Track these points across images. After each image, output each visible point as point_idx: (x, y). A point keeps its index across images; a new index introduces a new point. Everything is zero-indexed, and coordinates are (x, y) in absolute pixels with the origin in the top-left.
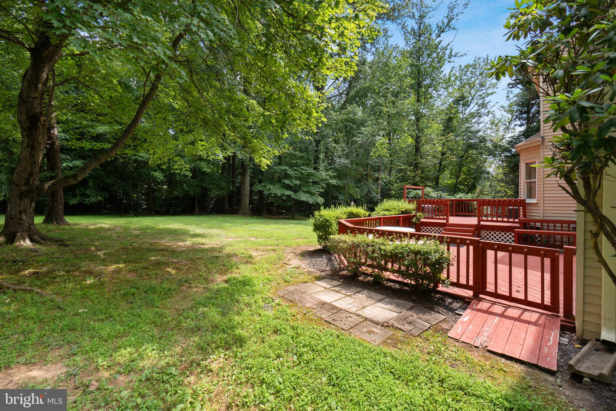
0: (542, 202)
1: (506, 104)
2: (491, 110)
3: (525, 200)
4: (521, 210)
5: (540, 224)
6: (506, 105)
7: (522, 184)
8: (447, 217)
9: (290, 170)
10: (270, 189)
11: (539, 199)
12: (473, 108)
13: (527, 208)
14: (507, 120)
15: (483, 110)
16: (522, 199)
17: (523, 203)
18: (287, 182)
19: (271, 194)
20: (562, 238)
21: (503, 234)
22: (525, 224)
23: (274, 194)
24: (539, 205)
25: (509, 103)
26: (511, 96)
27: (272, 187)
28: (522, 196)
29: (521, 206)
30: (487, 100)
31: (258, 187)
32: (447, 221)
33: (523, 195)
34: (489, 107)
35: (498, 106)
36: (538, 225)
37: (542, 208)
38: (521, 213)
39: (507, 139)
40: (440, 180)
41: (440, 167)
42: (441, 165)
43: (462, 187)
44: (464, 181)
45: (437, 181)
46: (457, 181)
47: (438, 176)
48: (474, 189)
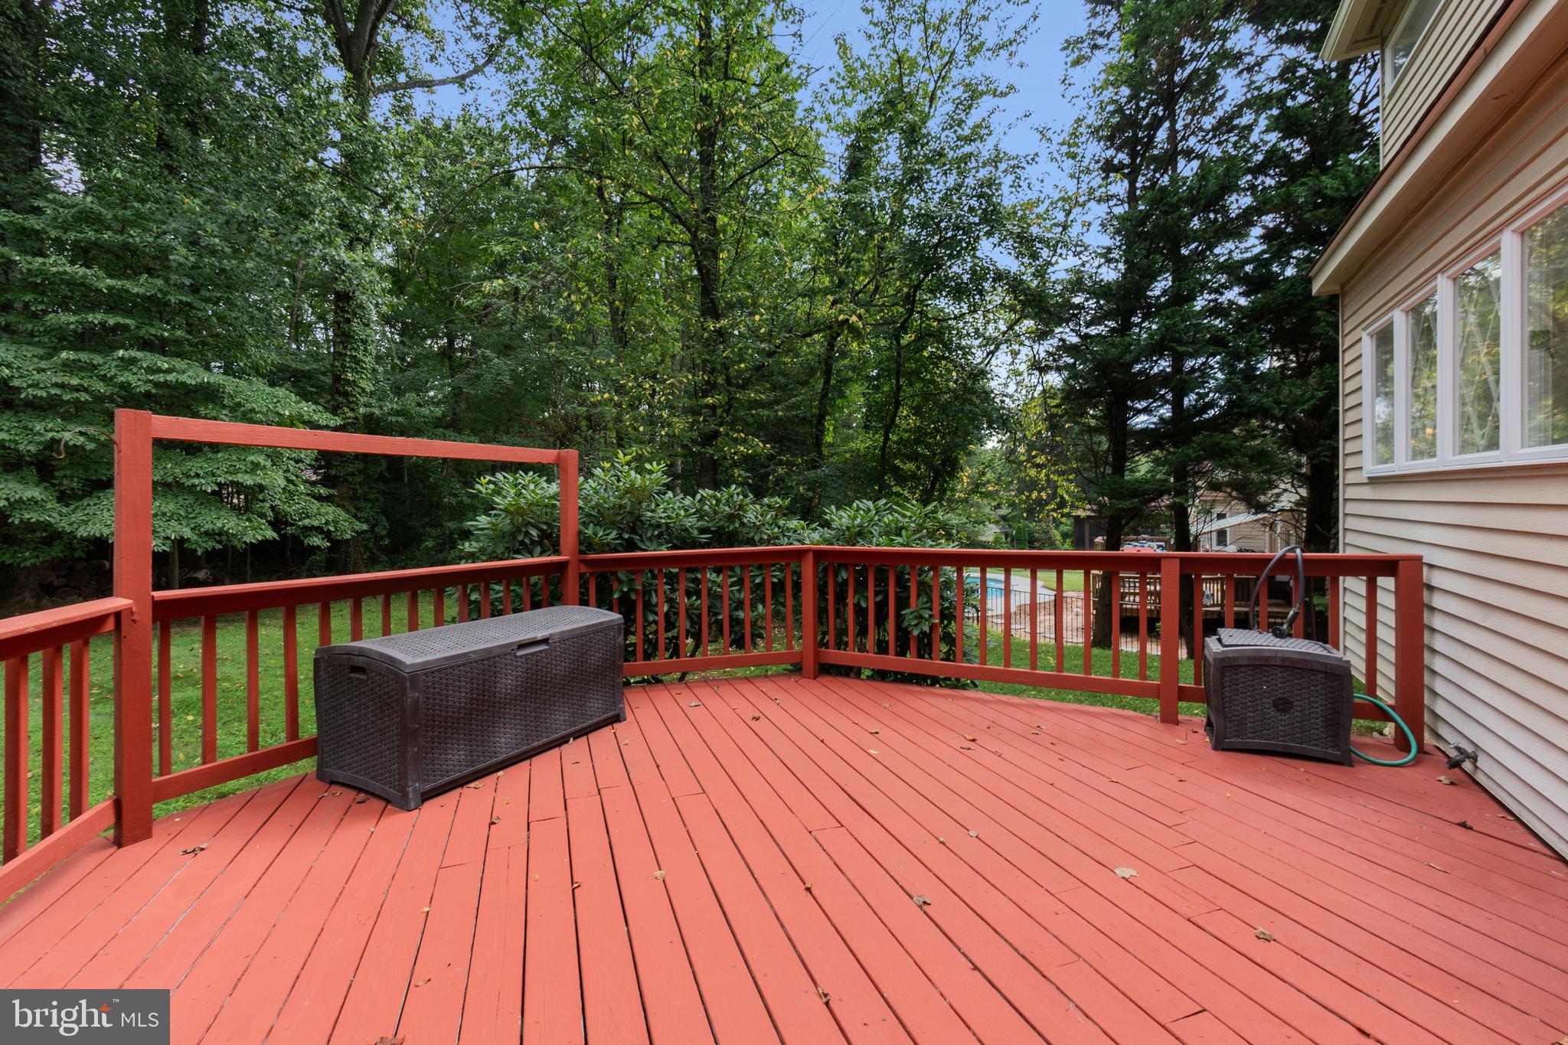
40: (829, 439)
41: (827, 382)
42: (828, 373)
43: (910, 466)
44: (918, 442)
45: (818, 442)
46: (887, 439)
47: (821, 417)
48: (952, 475)
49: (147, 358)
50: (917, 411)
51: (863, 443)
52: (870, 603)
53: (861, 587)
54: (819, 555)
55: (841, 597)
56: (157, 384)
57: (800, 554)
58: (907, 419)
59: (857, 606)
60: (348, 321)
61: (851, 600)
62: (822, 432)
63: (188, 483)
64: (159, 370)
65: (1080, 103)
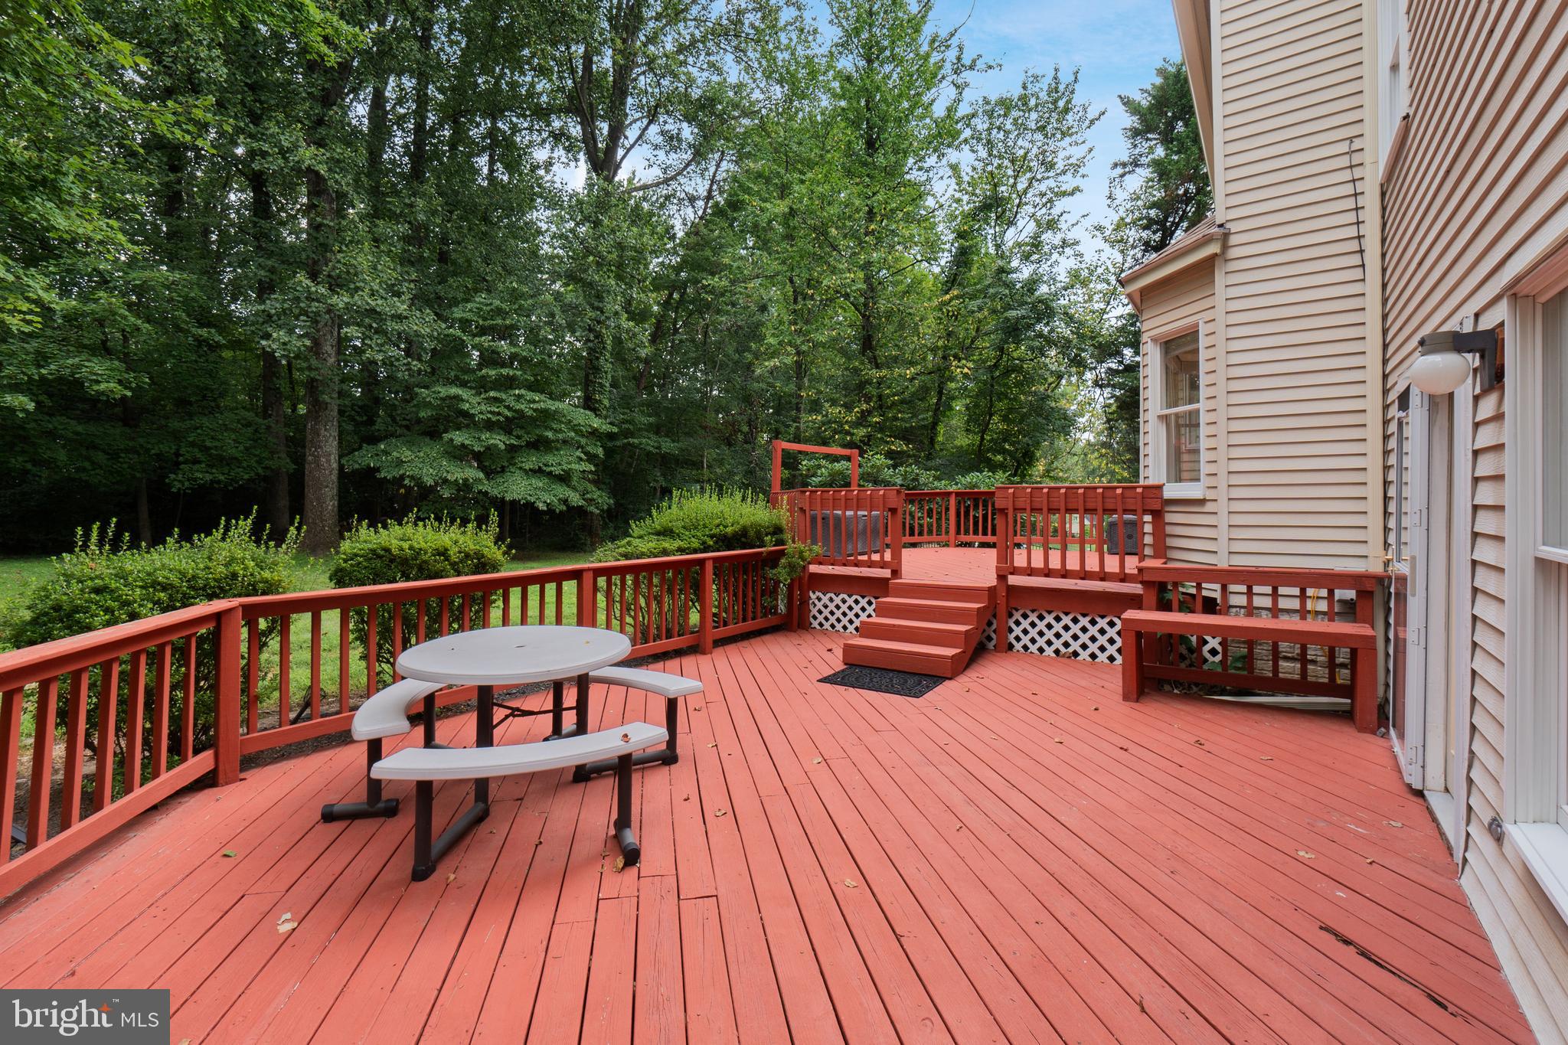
0: (1222, 494)
1: (1109, 219)
2: (1071, 236)
3: (1160, 487)
4: (1148, 528)
5: (1217, 587)
6: (1106, 223)
7: (1149, 427)
8: (897, 556)
9: (475, 400)
10: (400, 463)
11: (1212, 481)
12: (1023, 229)
13: (1169, 518)
14: (1112, 270)
15: (1047, 237)
16: (1150, 482)
17: (1155, 504)
18: (459, 437)
19: (402, 477)
20: (1304, 649)
21: (1084, 621)
22: (1162, 587)
23: (412, 477)
24: (1209, 507)
25: (1116, 218)
26: (1121, 195)
27: (406, 454)
28: (1149, 472)
29: (1145, 512)
30: (1060, 205)
31: (365, 458)
32: (896, 573)
33: (1154, 469)
34: (1063, 225)
35: (1088, 223)
36: (1212, 590)
37: (1223, 520)
38: (1148, 540)
39: (1113, 322)
40: (940, 439)
41: (939, 399)
42: (940, 393)
43: (999, 458)
44: (1005, 440)
45: (932, 441)
46: (982, 439)
47: (935, 425)
48: (1030, 464)
49: (530, 395)
50: (1005, 419)
51: (963, 441)
52: (980, 514)
53: (976, 507)
54: (958, 494)
55: (967, 513)
56: (535, 410)
57: (949, 494)
58: (997, 423)
59: (974, 516)
60: (598, 358)
61: (972, 513)
62: (935, 434)
63: (548, 469)
64: (534, 402)
65: (1122, 210)
